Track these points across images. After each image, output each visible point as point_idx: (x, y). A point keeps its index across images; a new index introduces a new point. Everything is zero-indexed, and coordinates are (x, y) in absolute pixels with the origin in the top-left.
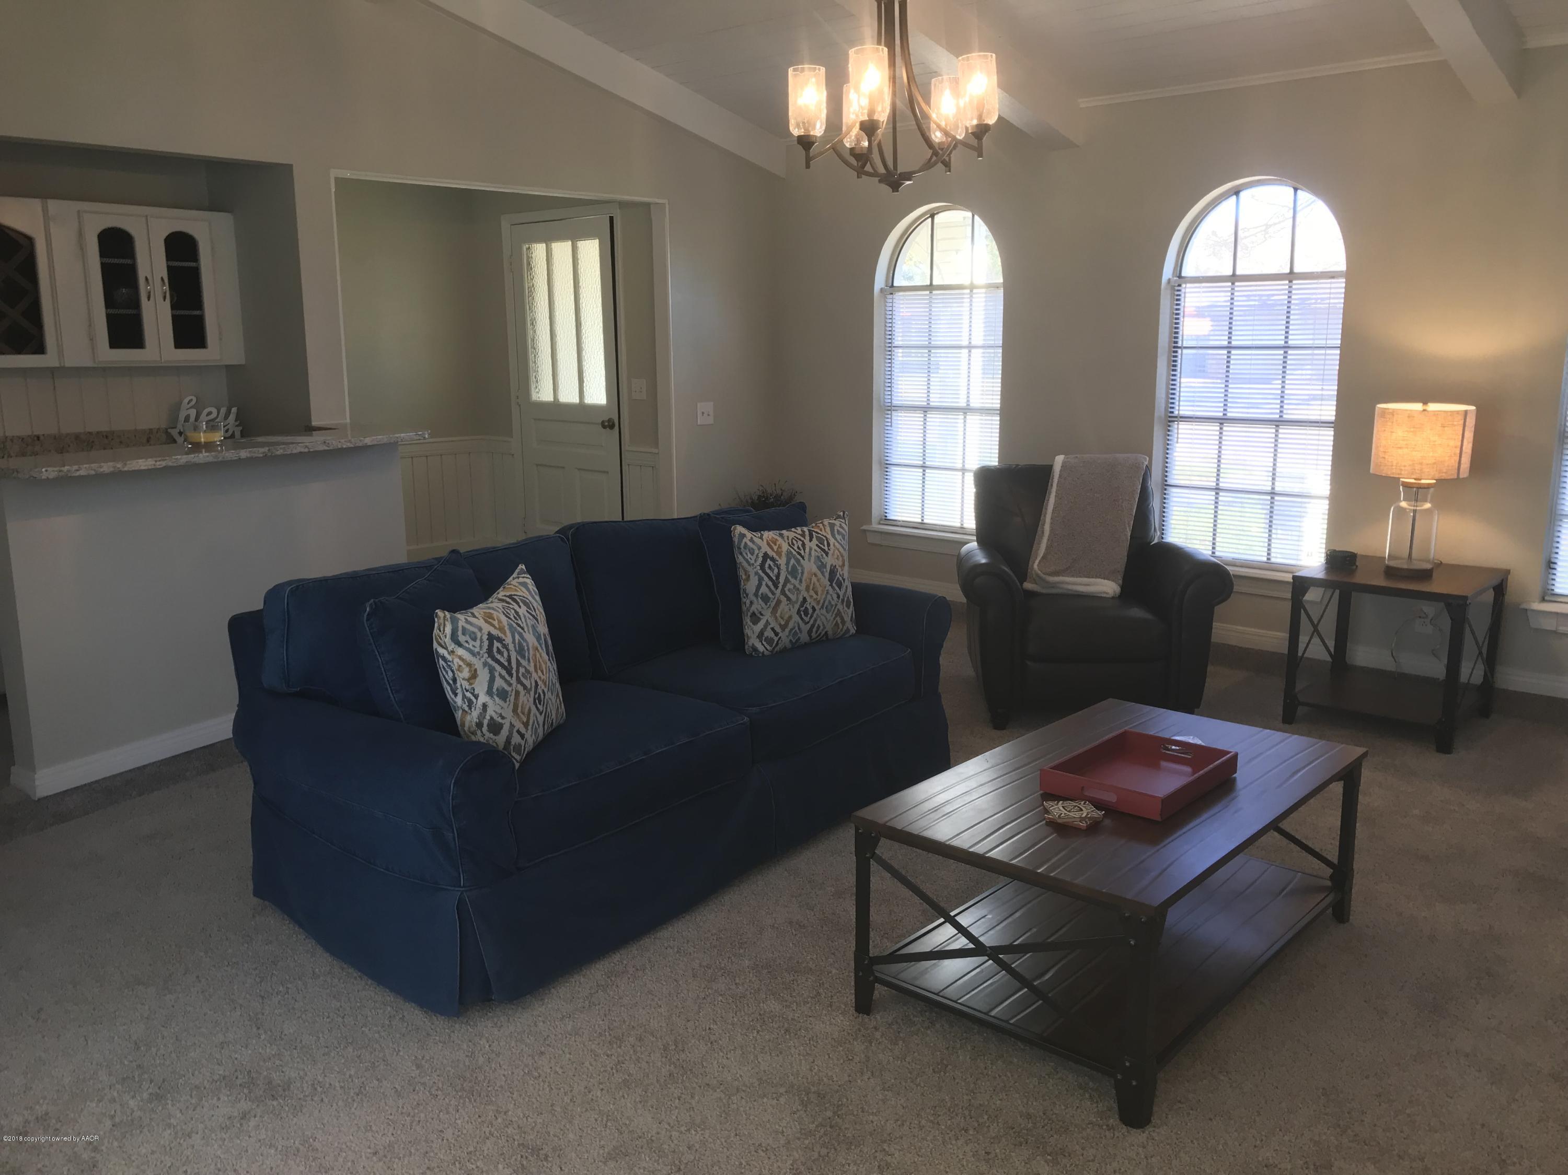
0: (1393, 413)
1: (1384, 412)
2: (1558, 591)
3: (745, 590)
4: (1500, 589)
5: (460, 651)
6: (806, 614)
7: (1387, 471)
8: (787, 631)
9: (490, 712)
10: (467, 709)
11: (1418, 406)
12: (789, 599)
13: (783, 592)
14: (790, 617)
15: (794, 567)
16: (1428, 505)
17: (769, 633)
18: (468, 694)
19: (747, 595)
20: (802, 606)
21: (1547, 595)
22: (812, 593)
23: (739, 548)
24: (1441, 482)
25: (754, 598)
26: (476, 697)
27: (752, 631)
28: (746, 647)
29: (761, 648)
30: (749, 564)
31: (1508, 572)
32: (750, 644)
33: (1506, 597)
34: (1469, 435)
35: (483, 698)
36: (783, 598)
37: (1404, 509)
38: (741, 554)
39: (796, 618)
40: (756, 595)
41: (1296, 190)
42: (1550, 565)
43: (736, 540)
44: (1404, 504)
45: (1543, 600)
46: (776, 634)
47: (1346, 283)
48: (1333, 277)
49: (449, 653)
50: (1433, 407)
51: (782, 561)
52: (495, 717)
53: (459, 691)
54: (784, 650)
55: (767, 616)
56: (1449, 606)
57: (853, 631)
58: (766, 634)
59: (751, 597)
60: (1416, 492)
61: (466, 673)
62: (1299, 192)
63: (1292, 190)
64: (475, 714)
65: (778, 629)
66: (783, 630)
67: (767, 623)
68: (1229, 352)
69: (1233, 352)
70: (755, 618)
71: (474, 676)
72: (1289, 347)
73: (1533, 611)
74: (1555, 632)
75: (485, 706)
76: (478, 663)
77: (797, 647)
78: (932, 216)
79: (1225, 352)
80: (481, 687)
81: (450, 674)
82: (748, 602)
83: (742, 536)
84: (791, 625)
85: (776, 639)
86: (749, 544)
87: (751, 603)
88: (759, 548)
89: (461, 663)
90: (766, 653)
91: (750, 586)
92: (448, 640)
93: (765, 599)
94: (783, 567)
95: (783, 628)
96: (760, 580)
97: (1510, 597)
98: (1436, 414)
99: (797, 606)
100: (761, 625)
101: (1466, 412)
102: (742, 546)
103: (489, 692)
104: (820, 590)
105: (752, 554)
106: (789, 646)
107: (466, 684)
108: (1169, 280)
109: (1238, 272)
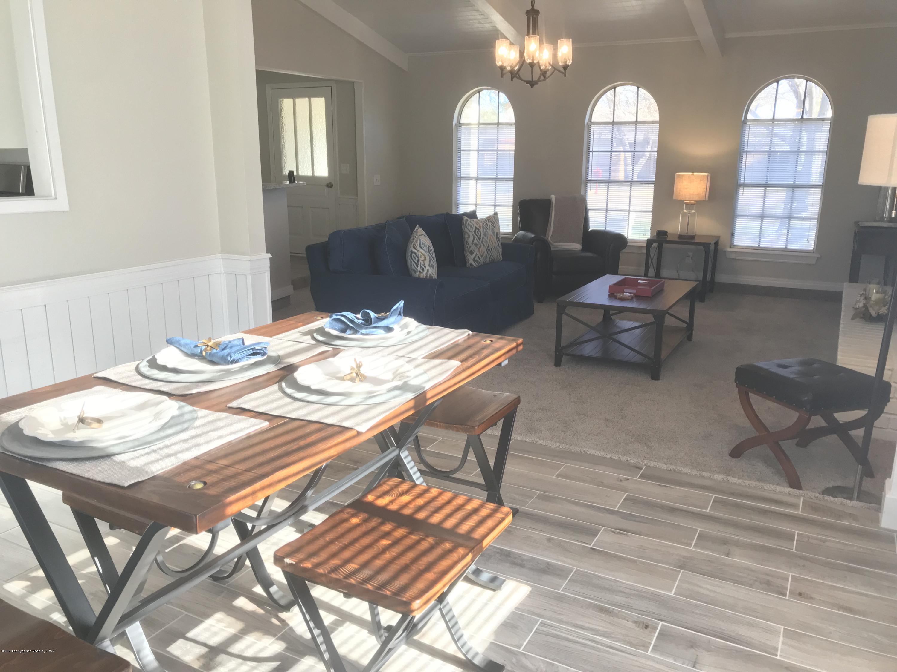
0: (683, 176)
1: (679, 175)
2: (735, 244)
3: (467, 242)
4: (717, 244)
5: (421, 250)
6: (489, 251)
7: (680, 198)
8: (483, 257)
9: (429, 272)
10: (421, 271)
11: (690, 173)
12: (484, 245)
13: (482, 242)
14: (484, 252)
15: (485, 233)
16: (694, 211)
17: (477, 258)
18: (422, 266)
19: (468, 244)
20: (488, 248)
21: (732, 246)
22: (491, 243)
23: (466, 225)
24: (698, 202)
25: (471, 245)
26: (425, 267)
27: (470, 259)
28: (467, 264)
29: (474, 264)
30: (469, 230)
31: (719, 237)
32: (470, 263)
33: (719, 246)
34: (709, 184)
35: (427, 267)
36: (482, 244)
37: (685, 213)
38: (466, 227)
39: (486, 252)
40: (472, 243)
41: (638, 88)
42: (733, 234)
43: (465, 222)
44: (685, 211)
45: (730, 248)
46: (479, 259)
47: (659, 126)
48: (654, 123)
49: (417, 251)
50: (695, 174)
51: (481, 230)
52: (431, 274)
53: (419, 265)
54: (481, 266)
55: (476, 251)
56: (704, 247)
57: (502, 259)
58: (476, 259)
59: (470, 244)
60: (690, 206)
61: (423, 258)
62: (640, 89)
63: (636, 88)
64: (425, 273)
65: (480, 257)
66: (482, 257)
67: (477, 254)
68: (611, 153)
69: (613, 153)
70: (472, 253)
71: (425, 259)
72: (635, 151)
73: (728, 251)
74: (735, 259)
75: (428, 270)
76: (426, 255)
77: (485, 264)
78: (479, 92)
79: (610, 153)
80: (427, 263)
81: (417, 259)
82: (469, 246)
83: (467, 220)
84: (484, 255)
85: (479, 261)
86: (470, 223)
87: (470, 247)
88: (473, 225)
89: (421, 255)
90: (476, 266)
91: (470, 240)
92: (418, 246)
93: (476, 245)
94: (482, 232)
95: (482, 256)
96: (474, 237)
97: (720, 247)
98: (698, 176)
99: (486, 248)
100: (474, 255)
101: (708, 175)
102: (467, 224)
103: (429, 265)
104: (493, 242)
105: (471, 227)
106: (483, 264)
107: (422, 262)
108: (587, 123)
109: (615, 120)
